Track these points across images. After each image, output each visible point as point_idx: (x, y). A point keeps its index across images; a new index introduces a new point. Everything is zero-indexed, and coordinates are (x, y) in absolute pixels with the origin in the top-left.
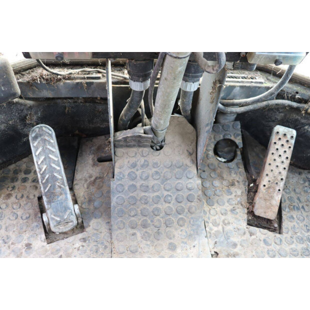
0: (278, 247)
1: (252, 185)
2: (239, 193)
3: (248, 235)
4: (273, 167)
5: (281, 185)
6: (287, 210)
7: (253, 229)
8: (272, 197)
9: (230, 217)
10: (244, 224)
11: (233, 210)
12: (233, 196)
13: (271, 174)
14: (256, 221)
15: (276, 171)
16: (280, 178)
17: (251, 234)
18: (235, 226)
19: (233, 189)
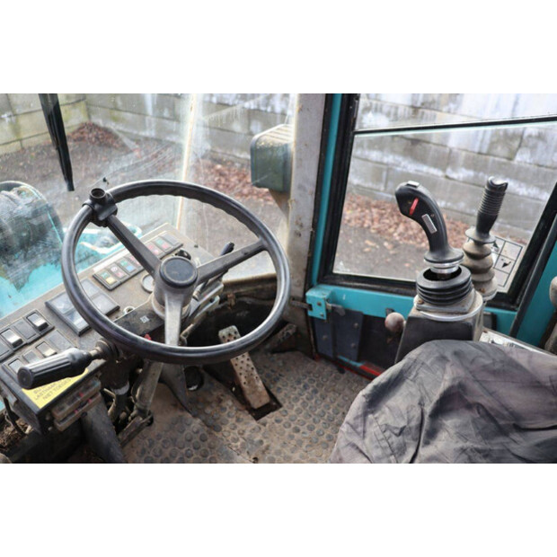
0: (287, 417)
1: (234, 389)
2: (230, 403)
3: (262, 427)
4: (240, 365)
5: (255, 372)
6: (272, 386)
7: (263, 420)
8: (256, 387)
9: (240, 427)
10: (254, 423)
11: (238, 420)
12: (228, 410)
13: (242, 371)
14: (259, 413)
15: (244, 366)
16: (250, 369)
17: (264, 424)
18: (249, 429)
19: (223, 404)
